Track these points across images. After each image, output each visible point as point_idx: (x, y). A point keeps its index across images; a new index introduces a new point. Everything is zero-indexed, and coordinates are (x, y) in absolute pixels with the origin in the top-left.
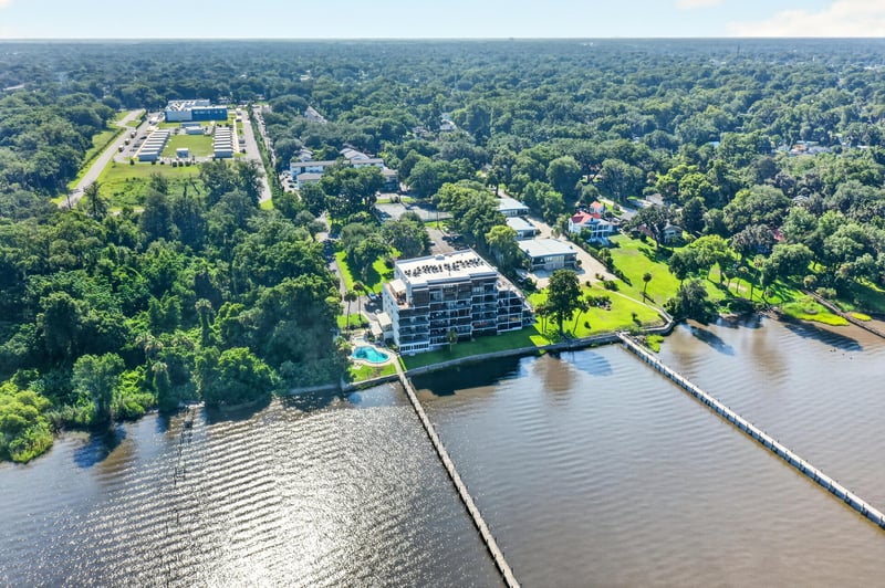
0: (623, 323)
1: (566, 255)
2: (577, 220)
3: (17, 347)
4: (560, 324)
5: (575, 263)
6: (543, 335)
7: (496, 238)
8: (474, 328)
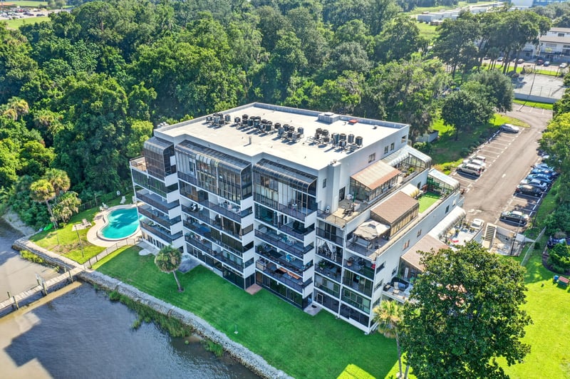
8: (260, 268)
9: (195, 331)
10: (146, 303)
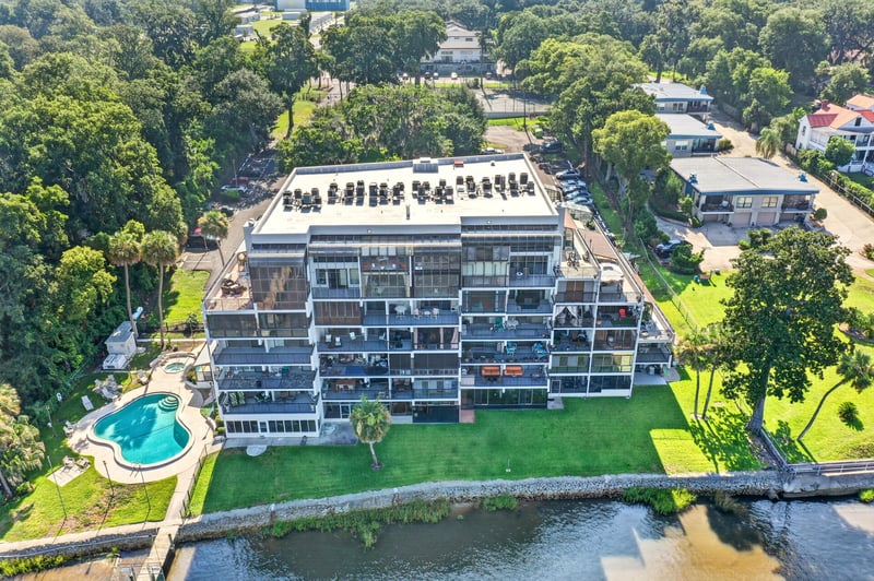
1: (788, 194)
2: (819, 122)
4: (756, 398)
5: (809, 215)
6: (695, 431)
7: (616, 138)
8: (467, 383)
9: (452, 501)
10: (347, 509)
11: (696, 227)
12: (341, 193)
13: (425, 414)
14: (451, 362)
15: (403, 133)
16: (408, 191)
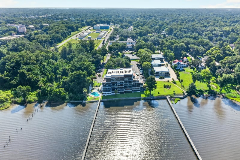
0: (170, 94)
2: (174, 62)
3: (14, 82)
4: (150, 92)
5: (169, 75)
6: (145, 94)
8: (125, 90)
11: (155, 76)
12: (113, 72)
13: (121, 93)
14: (123, 88)
15: (119, 64)
16: (119, 72)
